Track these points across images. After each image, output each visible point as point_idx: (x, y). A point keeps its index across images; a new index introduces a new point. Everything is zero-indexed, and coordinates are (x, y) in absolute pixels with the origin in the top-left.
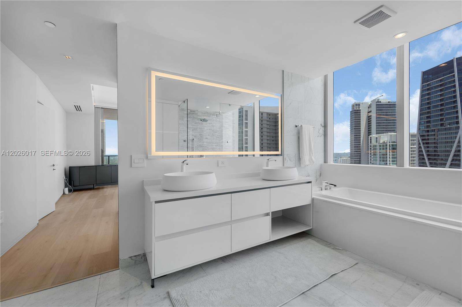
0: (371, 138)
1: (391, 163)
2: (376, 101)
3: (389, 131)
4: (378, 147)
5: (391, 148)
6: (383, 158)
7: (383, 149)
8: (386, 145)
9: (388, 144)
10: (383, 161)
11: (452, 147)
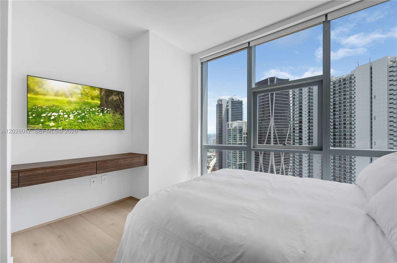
0: (228, 124)
1: (239, 140)
2: (231, 99)
3: (238, 119)
4: (232, 130)
5: (239, 131)
6: (235, 137)
7: (235, 131)
8: (236, 129)
9: (237, 128)
10: (235, 139)
11: (267, 130)
